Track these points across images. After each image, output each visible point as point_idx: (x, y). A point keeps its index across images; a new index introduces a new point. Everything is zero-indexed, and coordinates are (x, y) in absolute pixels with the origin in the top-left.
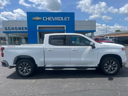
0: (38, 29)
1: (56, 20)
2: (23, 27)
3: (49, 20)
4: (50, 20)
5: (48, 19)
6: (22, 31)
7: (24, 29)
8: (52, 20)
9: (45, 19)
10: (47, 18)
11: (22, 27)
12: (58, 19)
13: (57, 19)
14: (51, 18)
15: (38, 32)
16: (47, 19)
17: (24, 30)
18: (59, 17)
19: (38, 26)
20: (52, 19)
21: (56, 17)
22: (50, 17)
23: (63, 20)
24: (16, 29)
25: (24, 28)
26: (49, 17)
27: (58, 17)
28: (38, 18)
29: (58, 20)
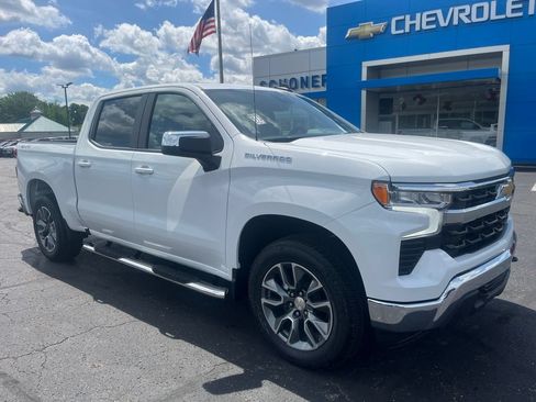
0: (364, 78)
1: (455, 22)
2: (317, 76)
3: (417, 28)
4: (425, 27)
5: (417, 22)
6: (312, 90)
7: (320, 84)
8: (434, 26)
9: (400, 24)
10: (413, 18)
11: (313, 77)
12: (469, 16)
13: (463, 16)
14: (428, 16)
15: (364, 93)
16: (408, 23)
17: (318, 86)
18: (475, 6)
19: (366, 64)
20: (436, 21)
21: (457, 9)
22: (425, 14)
23: (494, 17)
24: (294, 85)
25: (320, 79)
26: (418, 15)
27: (467, 7)
28: (368, 28)
29: (466, 21)
